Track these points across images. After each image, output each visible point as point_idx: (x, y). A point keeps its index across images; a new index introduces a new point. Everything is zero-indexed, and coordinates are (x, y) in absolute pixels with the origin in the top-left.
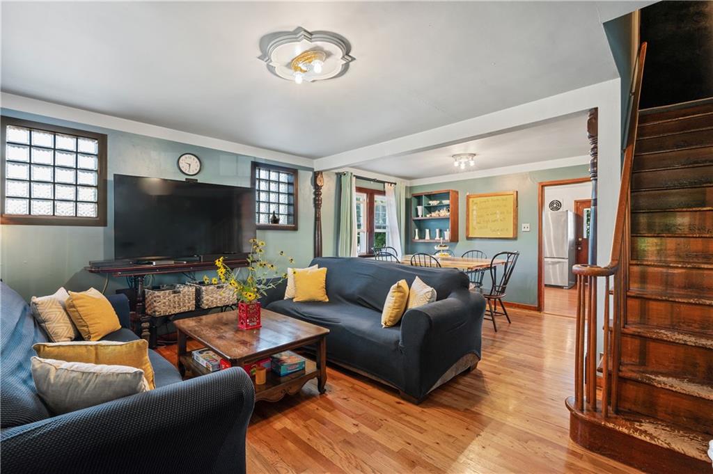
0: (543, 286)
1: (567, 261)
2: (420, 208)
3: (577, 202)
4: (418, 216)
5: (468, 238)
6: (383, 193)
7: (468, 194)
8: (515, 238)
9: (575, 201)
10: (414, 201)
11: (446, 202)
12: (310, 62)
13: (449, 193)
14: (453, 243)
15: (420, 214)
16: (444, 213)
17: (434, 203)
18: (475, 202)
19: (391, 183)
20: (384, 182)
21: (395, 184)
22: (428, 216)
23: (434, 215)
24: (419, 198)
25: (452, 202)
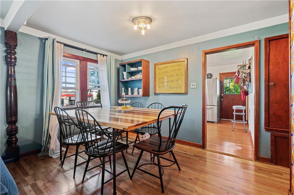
0: (206, 122)
1: (216, 107)
2: (125, 73)
3: (220, 74)
4: (124, 79)
5: (156, 94)
6: (96, 62)
7: (155, 63)
8: (186, 93)
9: (220, 73)
10: (122, 68)
11: (140, 68)
13: (141, 61)
14: (146, 97)
15: (125, 77)
16: (139, 76)
17: (133, 69)
18: (159, 68)
19: (104, 55)
20: (96, 54)
21: (107, 56)
22: (130, 78)
23: (133, 78)
24: (124, 66)
25: (143, 68)
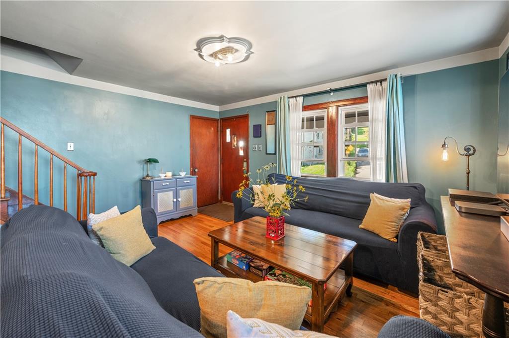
12: (225, 55)
